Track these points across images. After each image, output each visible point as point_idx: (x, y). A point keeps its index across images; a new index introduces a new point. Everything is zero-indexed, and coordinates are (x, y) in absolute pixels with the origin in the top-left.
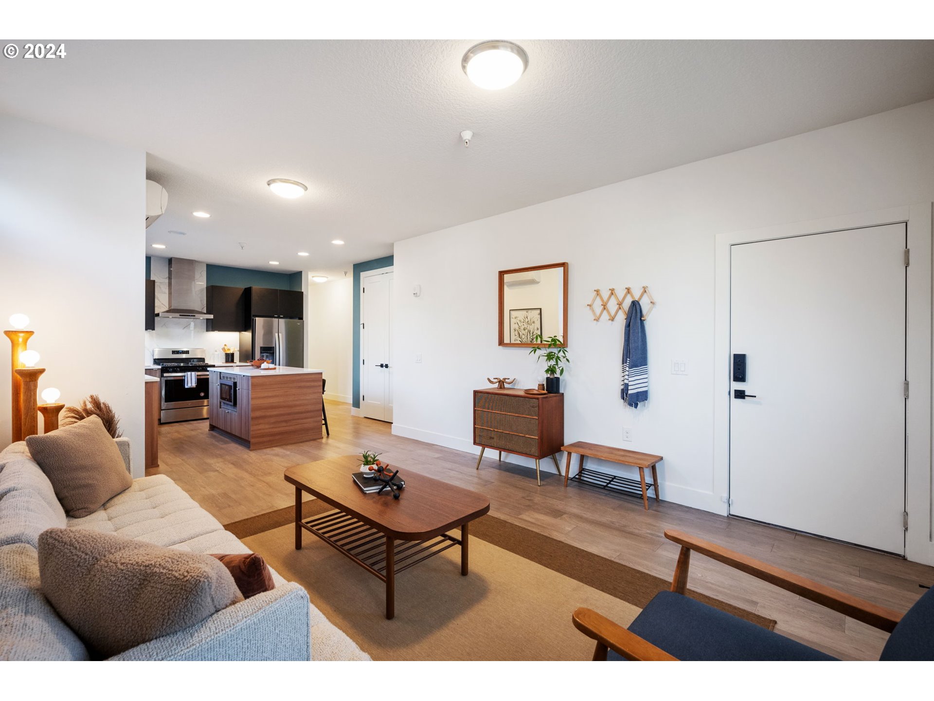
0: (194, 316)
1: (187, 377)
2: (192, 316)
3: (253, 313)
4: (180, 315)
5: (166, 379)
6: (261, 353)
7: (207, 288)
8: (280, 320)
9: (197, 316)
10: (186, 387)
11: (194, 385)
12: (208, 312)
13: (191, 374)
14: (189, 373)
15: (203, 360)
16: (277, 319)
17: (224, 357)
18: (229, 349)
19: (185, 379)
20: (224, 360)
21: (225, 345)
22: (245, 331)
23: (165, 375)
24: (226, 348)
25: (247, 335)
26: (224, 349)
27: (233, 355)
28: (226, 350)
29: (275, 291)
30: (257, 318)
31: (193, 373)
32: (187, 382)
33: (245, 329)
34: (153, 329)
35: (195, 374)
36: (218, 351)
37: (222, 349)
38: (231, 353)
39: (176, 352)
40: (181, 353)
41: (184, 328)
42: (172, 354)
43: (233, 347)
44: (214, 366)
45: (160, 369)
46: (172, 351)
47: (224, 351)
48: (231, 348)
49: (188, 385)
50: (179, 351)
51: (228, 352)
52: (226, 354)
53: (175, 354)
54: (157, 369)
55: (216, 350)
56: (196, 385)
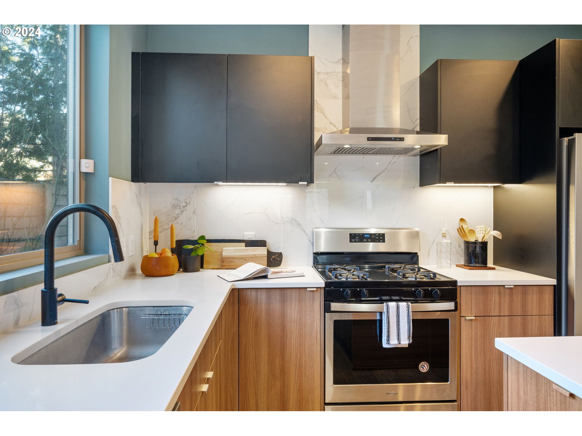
0: (402, 139)
1: (388, 317)
2: (395, 139)
3: (560, 121)
4: (369, 139)
5: (337, 317)
10: (385, 345)
11: (405, 342)
13: (398, 307)
14: (392, 305)
15: (411, 258)
18: (472, 232)
19: (381, 321)
20: (463, 260)
21: (462, 220)
22: (520, 182)
23: (335, 306)
24: (466, 227)
26: (461, 230)
27: (483, 246)
28: (467, 232)
31: (403, 305)
32: (388, 332)
34: (310, 181)
35: (408, 307)
36: (445, 236)
37: (458, 229)
38: (480, 240)
39: (357, 238)
40: (367, 238)
41: (374, 179)
42: (351, 241)
43: (483, 226)
44: (454, 283)
45: (325, 288)
46: (351, 234)
47: (461, 234)
48: (477, 227)
49: (388, 340)
50: (364, 234)
51: (473, 240)
52: (467, 243)
53: (355, 242)
54: (315, 289)
55: (444, 232)
56: (411, 341)
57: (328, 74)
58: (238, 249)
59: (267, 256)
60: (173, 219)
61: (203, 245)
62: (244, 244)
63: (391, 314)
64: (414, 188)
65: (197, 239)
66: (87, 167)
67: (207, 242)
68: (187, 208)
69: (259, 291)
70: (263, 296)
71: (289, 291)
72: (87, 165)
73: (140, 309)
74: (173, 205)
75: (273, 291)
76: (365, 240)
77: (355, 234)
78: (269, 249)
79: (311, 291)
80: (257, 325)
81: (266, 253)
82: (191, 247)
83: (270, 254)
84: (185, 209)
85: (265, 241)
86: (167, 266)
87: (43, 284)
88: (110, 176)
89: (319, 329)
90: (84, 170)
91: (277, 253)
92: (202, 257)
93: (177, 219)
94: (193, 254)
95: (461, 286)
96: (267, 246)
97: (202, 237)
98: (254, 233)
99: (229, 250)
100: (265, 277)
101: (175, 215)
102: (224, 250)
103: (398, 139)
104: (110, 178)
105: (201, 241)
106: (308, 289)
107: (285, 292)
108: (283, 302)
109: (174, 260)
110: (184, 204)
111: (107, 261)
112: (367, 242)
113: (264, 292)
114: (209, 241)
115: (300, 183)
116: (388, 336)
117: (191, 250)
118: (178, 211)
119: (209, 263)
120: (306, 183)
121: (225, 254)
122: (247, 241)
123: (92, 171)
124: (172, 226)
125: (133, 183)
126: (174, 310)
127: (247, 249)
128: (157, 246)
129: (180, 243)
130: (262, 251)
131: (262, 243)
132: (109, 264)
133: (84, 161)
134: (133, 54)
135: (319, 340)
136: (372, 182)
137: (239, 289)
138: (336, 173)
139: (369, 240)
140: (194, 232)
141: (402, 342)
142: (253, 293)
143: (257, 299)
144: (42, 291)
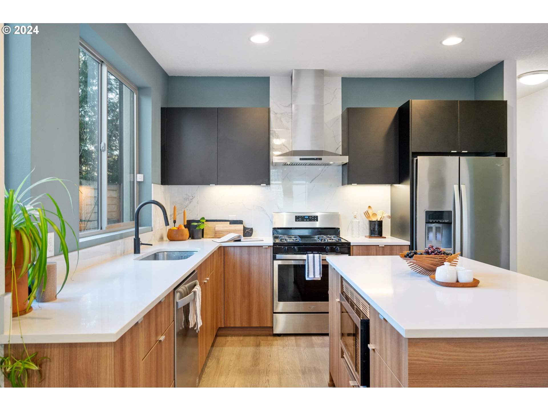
0: (320, 159)
1: (308, 262)
2: (317, 159)
3: (413, 148)
4: (301, 159)
5: (280, 262)
6: (427, 222)
7: (342, 114)
8: (461, 157)
9: (325, 159)
10: (307, 279)
11: (318, 276)
12: (344, 154)
13: (314, 257)
14: (311, 256)
15: (336, 231)
16: (458, 157)
17: (368, 226)
18: (375, 215)
19: (305, 265)
20: (367, 232)
21: (369, 207)
22: (399, 183)
23: (278, 256)
24: (370, 212)
25: (404, 189)
26: (367, 214)
27: (380, 223)
28: (371, 215)
29: (452, 104)
30: (419, 158)
31: (317, 256)
32: (308, 270)
33: (400, 180)
34: (268, 183)
35: (320, 256)
36: (356, 217)
37: (364, 213)
38: (379, 220)
39: (300, 218)
40: (306, 219)
41: (312, 181)
42: (296, 221)
43: (382, 211)
44: (349, 244)
45: (273, 246)
46: (296, 216)
47: (367, 216)
48: (379, 211)
49: (308, 275)
50: (304, 216)
51: (374, 219)
52: (371, 222)
53: (299, 221)
54: (267, 247)
55: (355, 215)
56: (321, 276)
57: (282, 114)
58: (225, 226)
59: (243, 230)
60: (185, 207)
61: (203, 223)
62: (229, 222)
63: (309, 261)
64: (338, 186)
65: (200, 219)
66: (140, 179)
67: (206, 221)
68: (193, 200)
69: (236, 247)
70: (238, 251)
71: (252, 248)
72: (140, 177)
73: (172, 252)
74: (184, 199)
75: (243, 248)
76: (305, 220)
77: (299, 216)
78: (245, 226)
79: (265, 248)
80: (234, 267)
81: (242, 228)
82: (196, 224)
83: (245, 228)
84: (192, 201)
85: (242, 221)
86: (182, 235)
87: (135, 236)
88: (152, 183)
89: (270, 270)
90: (138, 180)
91: (250, 228)
92: (203, 230)
93: (188, 207)
94: (197, 228)
95: (353, 246)
96: (243, 223)
97: (203, 218)
98: (235, 216)
99: (219, 226)
100: (240, 241)
101: (186, 205)
102: (217, 226)
103: (318, 159)
104: (152, 184)
105: (202, 221)
106: (263, 247)
107: (250, 248)
108: (249, 254)
109: (186, 231)
110: (192, 198)
111: (151, 230)
112: (306, 221)
113: (238, 248)
114: (207, 221)
115: (262, 185)
116: (308, 273)
117: (196, 226)
118: (187, 202)
119: (207, 234)
120: (265, 185)
121: (217, 229)
122: (231, 220)
123: (143, 181)
124: (184, 211)
125: (162, 186)
126: (189, 253)
127: (231, 226)
128: (175, 224)
129: (189, 222)
130: (240, 227)
131: (240, 222)
132: (152, 232)
133: (138, 175)
134: (161, 108)
135: (270, 276)
136: (311, 182)
137: (224, 246)
138: (287, 177)
139: (308, 220)
140: (198, 215)
141: (316, 277)
142: (232, 249)
143: (234, 252)
144: (134, 239)
